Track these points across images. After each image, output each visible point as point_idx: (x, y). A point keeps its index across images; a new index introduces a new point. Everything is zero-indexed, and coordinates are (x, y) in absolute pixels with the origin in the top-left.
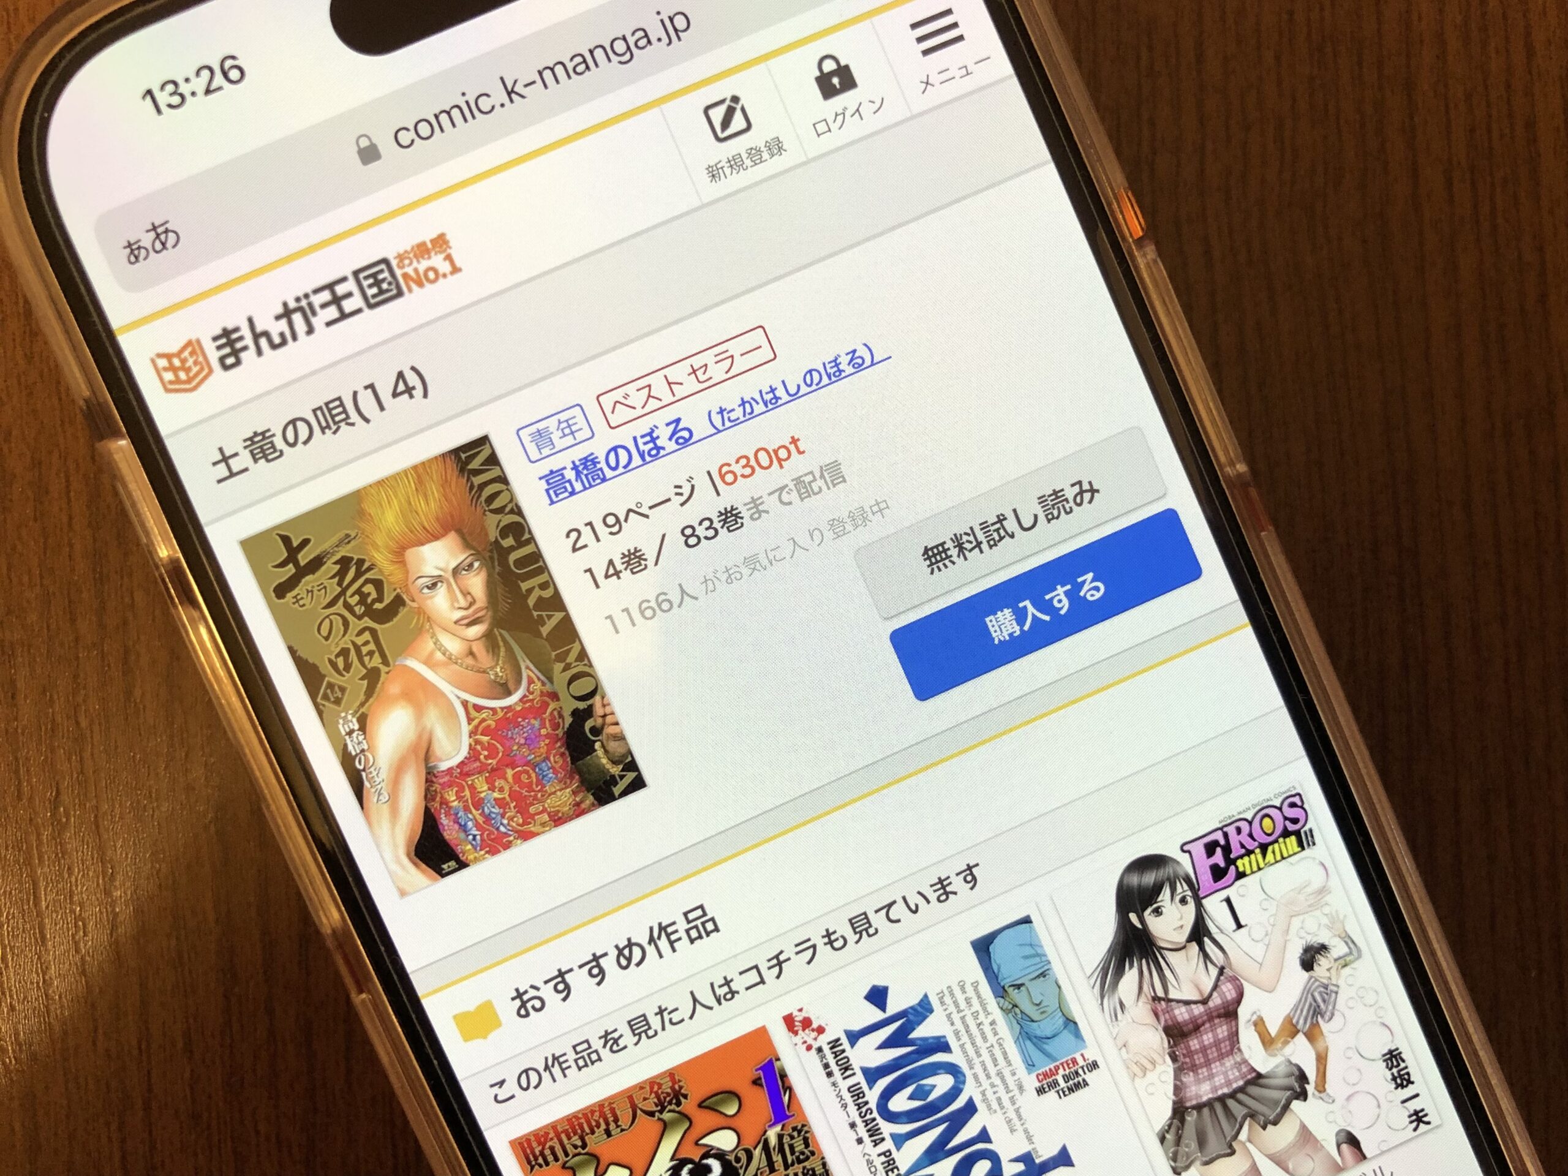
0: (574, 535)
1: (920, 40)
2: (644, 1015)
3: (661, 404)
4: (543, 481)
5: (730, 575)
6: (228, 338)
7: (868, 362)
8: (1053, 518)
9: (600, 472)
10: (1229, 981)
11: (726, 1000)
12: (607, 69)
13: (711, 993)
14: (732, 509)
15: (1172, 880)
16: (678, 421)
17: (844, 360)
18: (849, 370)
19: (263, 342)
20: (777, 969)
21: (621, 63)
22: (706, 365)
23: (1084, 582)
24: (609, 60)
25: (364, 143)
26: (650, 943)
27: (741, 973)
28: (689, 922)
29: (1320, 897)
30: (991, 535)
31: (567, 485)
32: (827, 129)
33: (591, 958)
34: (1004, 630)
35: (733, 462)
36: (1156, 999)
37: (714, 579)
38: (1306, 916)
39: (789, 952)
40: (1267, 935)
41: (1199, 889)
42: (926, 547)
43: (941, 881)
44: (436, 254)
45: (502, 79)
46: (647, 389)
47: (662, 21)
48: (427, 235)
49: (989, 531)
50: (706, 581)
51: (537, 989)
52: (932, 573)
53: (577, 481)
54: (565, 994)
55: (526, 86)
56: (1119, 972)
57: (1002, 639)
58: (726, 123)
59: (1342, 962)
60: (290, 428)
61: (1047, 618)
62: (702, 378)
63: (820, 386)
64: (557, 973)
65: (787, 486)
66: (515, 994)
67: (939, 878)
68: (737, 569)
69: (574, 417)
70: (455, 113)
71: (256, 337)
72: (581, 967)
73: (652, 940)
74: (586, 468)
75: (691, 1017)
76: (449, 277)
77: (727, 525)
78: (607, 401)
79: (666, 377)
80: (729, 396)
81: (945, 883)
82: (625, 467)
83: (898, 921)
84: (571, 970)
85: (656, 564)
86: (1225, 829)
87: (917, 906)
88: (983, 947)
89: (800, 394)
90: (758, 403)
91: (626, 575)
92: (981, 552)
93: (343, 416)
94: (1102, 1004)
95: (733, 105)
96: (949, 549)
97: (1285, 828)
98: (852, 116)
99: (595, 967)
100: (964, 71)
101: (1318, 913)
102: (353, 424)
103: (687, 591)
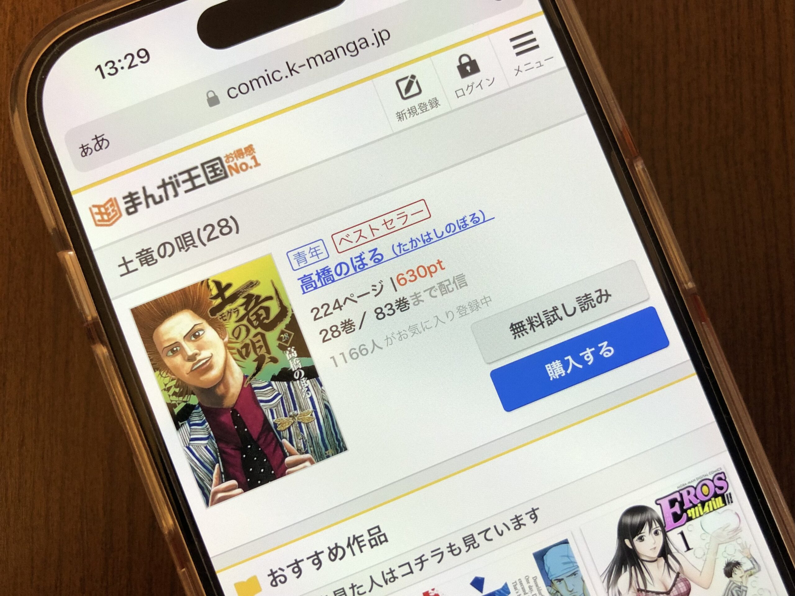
0: (315, 311)
1: (515, 47)
2: (343, 589)
3: (366, 240)
4: (300, 281)
5: (401, 336)
6: (131, 198)
7: (481, 220)
8: (585, 310)
9: (331, 277)
10: (683, 581)
11: (390, 581)
12: (344, 59)
13: (382, 578)
14: (404, 299)
15: (650, 520)
16: (375, 250)
17: (468, 219)
18: (471, 224)
19: (150, 200)
20: (420, 565)
21: (351, 56)
22: (392, 220)
23: (602, 347)
24: (345, 54)
25: (211, 95)
26: (348, 547)
27: (400, 567)
28: (371, 535)
29: (735, 533)
30: (549, 318)
31: (313, 283)
32: (463, 94)
33: (314, 553)
34: (556, 372)
35: (405, 273)
36: (639, 590)
37: (392, 338)
38: (727, 544)
39: (428, 555)
40: (704, 554)
41: (665, 527)
42: (512, 324)
43: (517, 517)
44: (247, 156)
45: (287, 63)
46: (359, 232)
47: (375, 34)
48: (243, 145)
49: (548, 316)
50: (387, 339)
51: (283, 570)
52: (515, 338)
53: (318, 281)
54: (297, 574)
55: (300, 67)
56: (619, 573)
57: (555, 378)
58: (408, 89)
59: (749, 572)
60: (162, 247)
61: (581, 366)
62: (390, 227)
63: (454, 233)
64: (294, 562)
65: (434, 287)
66: (270, 573)
67: (516, 516)
68: (405, 333)
69: (319, 246)
70: (261, 81)
71: (147, 197)
72: (308, 558)
73: (349, 545)
74: (324, 274)
75: (370, 591)
76: (254, 168)
77: (400, 308)
78: (337, 238)
79: (370, 225)
80: (404, 237)
81: (519, 519)
82: (345, 274)
83: (491, 540)
84: (302, 560)
85: (360, 328)
86: (681, 492)
87: (502, 532)
88: (540, 557)
89: (443, 237)
90: (420, 241)
91: (343, 334)
92: (544, 327)
93: (192, 242)
94: (608, 592)
95: (412, 80)
96: (525, 325)
97: (715, 492)
98: (477, 87)
99: (316, 559)
100: (539, 64)
101: (734, 543)
102: (196, 247)
103: (376, 343)
